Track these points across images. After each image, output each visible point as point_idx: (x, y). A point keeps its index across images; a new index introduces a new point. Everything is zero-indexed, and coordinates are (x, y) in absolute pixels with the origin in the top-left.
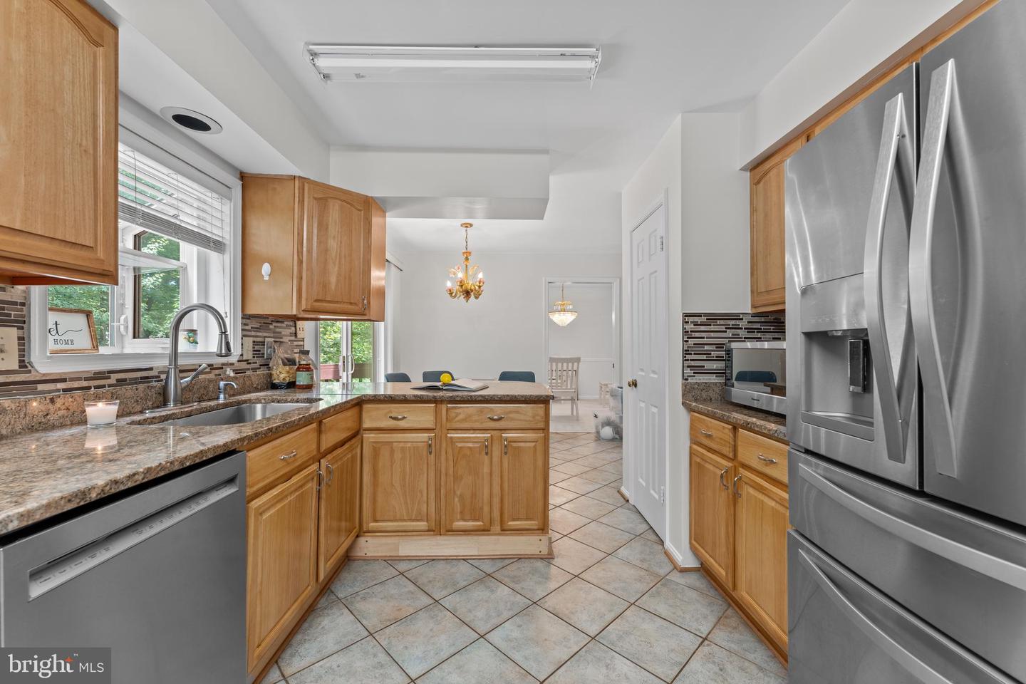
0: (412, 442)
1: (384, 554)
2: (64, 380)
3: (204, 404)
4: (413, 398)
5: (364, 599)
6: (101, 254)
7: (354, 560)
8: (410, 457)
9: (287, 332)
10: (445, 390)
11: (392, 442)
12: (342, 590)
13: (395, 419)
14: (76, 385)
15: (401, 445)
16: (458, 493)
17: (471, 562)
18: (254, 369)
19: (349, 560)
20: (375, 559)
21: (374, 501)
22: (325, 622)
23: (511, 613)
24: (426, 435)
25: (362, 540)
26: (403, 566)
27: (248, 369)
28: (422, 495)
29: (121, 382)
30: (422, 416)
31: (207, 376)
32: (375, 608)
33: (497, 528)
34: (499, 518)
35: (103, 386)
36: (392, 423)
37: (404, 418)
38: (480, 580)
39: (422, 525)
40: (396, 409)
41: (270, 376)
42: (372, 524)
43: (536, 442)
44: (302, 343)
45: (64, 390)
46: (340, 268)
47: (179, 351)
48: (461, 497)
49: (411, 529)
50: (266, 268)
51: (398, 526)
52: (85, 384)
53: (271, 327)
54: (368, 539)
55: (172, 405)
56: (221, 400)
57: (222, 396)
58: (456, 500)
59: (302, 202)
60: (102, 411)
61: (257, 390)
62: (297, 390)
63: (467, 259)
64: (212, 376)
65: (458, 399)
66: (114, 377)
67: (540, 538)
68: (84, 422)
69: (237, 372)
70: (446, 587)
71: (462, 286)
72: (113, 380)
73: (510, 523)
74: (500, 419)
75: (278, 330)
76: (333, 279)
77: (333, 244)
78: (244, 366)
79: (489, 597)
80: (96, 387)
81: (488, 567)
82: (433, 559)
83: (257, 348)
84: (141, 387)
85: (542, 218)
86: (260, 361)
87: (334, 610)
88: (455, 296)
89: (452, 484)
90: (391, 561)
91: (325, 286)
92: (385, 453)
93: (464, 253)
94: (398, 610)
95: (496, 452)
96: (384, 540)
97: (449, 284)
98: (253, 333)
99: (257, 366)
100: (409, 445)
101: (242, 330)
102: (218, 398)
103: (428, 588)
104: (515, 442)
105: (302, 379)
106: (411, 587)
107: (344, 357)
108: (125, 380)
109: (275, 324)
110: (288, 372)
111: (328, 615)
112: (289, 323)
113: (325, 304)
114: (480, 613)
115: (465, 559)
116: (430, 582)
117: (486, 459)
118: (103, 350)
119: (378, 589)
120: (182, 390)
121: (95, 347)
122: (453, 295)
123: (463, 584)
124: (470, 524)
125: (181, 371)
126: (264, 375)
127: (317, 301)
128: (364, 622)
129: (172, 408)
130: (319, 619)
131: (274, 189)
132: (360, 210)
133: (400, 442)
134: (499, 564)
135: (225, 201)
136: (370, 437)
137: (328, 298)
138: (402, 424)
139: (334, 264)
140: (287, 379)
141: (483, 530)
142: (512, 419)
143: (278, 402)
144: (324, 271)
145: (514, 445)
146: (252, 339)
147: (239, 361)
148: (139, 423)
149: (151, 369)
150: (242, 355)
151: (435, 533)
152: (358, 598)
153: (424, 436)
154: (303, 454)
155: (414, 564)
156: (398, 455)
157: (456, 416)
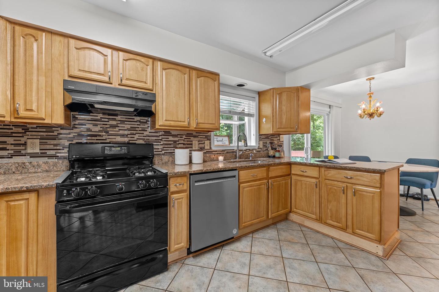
0: (309, 182)
1: (300, 222)
2: (217, 151)
3: (245, 160)
4: (309, 164)
5: (284, 231)
6: (216, 125)
7: (289, 220)
8: (309, 188)
9: (276, 139)
10: (328, 162)
11: (302, 181)
12: (279, 226)
13: (303, 172)
14: (219, 152)
15: (305, 182)
16: (329, 208)
17: (335, 240)
18: (263, 151)
19: (287, 219)
20: (296, 223)
21: (296, 201)
22: (269, 231)
23: (336, 263)
24: (315, 180)
25: (291, 214)
26: (303, 229)
27: (261, 151)
28: (313, 204)
29: (227, 152)
30: (313, 172)
31: (248, 152)
32: (284, 235)
33: (350, 230)
34: (351, 226)
35: (224, 153)
36: (301, 173)
37: (306, 172)
38: (333, 247)
39: (314, 216)
40: (303, 168)
41: (268, 153)
42: (295, 209)
43: (374, 194)
44: (282, 143)
45: (217, 153)
46: (286, 116)
47: (239, 145)
48: (331, 210)
49: (309, 216)
50: (264, 120)
51: (304, 213)
52: (220, 152)
53: (269, 138)
54: (294, 214)
55: (237, 159)
56: (251, 159)
57: (251, 158)
58: (329, 210)
59: (273, 97)
60: (221, 158)
61: (263, 157)
62: (276, 158)
63: (370, 97)
64: (250, 152)
65: (328, 166)
66: (226, 151)
67: (378, 245)
68: (218, 161)
69: (258, 151)
70: (315, 242)
71: (364, 112)
72: (226, 152)
73: (357, 230)
74: (351, 178)
75: (272, 138)
76: (284, 121)
77: (284, 108)
78: (260, 150)
79: (332, 254)
80: (223, 153)
81: (341, 245)
82: (318, 232)
83: (264, 144)
84: (231, 154)
85: (405, 67)
86: (265, 149)
87: (273, 230)
88: (363, 117)
89: (326, 203)
90: (300, 225)
91: (281, 123)
92: (299, 183)
93: (368, 94)
94: (292, 239)
95: (350, 194)
96: (299, 217)
97: (360, 112)
98: (263, 140)
99: (264, 150)
100: (308, 183)
101: (259, 139)
102: (250, 159)
103: (308, 239)
104: (361, 191)
105: (277, 155)
106: (302, 236)
107: (305, 148)
108: (228, 152)
109: (271, 137)
110: (273, 152)
111: (271, 230)
112: (276, 136)
113: (281, 129)
114: (323, 256)
115: (332, 238)
116: (310, 238)
117: (344, 196)
118: (231, 145)
119: (290, 231)
120: (240, 155)
121: (229, 144)
122: (362, 117)
123: (323, 244)
124: (335, 224)
125: (239, 151)
126: (266, 153)
127: (278, 128)
128: (280, 237)
129: (237, 160)
130: (269, 230)
131: (266, 94)
132: (295, 93)
133: (305, 181)
134: (348, 247)
135: (253, 102)
136: (294, 177)
137: (282, 127)
138: (305, 174)
139: (284, 115)
140: (273, 155)
141: (342, 229)
142: (358, 179)
143: (265, 161)
144: (281, 118)
145: (361, 193)
146: (262, 142)
147: (258, 148)
148: (228, 162)
149: (234, 150)
150: (259, 146)
151: (319, 222)
152: (282, 230)
153: (314, 180)
154: (260, 176)
155: (309, 230)
156: (304, 186)
157: (328, 174)
